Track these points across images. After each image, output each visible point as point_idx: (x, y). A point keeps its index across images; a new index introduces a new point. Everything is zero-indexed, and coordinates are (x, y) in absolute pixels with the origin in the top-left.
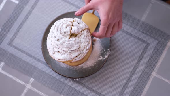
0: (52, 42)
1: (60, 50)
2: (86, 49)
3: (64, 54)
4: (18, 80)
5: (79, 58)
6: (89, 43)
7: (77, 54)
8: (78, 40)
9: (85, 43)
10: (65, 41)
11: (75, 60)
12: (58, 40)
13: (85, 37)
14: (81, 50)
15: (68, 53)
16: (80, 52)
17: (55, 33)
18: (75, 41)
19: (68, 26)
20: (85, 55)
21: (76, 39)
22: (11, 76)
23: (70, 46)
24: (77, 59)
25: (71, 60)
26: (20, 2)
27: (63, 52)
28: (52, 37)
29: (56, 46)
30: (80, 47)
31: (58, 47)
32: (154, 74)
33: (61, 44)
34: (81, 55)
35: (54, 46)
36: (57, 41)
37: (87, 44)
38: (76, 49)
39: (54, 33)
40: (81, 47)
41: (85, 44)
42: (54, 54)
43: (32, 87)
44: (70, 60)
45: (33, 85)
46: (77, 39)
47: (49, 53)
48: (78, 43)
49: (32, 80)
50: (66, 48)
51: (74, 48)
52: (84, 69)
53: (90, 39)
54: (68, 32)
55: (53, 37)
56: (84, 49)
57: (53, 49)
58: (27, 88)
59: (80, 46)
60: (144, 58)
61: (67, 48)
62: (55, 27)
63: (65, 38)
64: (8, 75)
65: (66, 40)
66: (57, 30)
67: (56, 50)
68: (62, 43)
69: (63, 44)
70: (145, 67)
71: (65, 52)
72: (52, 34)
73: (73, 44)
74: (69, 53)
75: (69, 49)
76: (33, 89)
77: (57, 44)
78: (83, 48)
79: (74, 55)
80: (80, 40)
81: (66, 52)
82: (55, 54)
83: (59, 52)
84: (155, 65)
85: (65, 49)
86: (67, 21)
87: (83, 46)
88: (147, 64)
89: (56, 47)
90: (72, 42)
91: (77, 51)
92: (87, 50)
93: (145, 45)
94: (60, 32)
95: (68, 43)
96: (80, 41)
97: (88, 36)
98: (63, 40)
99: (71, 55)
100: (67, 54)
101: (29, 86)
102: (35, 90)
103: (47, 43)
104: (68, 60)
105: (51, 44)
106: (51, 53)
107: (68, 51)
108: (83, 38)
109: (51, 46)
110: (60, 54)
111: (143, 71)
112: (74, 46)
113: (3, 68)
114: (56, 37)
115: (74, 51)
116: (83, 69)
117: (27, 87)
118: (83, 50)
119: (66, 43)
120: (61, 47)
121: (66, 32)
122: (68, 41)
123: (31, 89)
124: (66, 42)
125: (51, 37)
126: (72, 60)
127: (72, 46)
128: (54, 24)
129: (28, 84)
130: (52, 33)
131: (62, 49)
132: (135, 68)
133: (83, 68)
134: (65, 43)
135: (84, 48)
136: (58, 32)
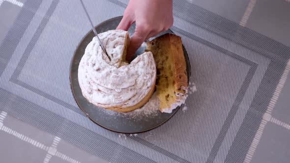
0: (87, 72)
1: (101, 88)
2: (146, 87)
3: (109, 95)
4: (33, 142)
5: (134, 102)
6: (152, 76)
7: (130, 94)
8: (133, 70)
9: (145, 75)
10: (111, 72)
11: (128, 105)
12: (98, 70)
13: (146, 65)
14: (138, 88)
15: (115, 93)
16: (136, 91)
17: (94, 57)
18: (127, 72)
19: (117, 43)
20: (144, 97)
21: (129, 69)
22: (20, 136)
23: (119, 81)
24: (131, 104)
25: (120, 105)
26: (25, 4)
27: (106, 92)
28: (88, 64)
29: (94, 79)
30: (136, 83)
31: (98, 82)
32: (267, 117)
33: (103, 78)
34: (137, 97)
35: (90, 80)
36: (96, 72)
37: (148, 77)
38: (130, 86)
39: (92, 57)
40: (138, 83)
41: (145, 78)
42: (90, 93)
43: (57, 152)
44: (118, 105)
45: (59, 148)
46: (131, 68)
47: (82, 91)
48: (133, 75)
49: (57, 139)
50: (111, 84)
51: (125, 86)
52: (147, 116)
53: (153, 69)
54: (117, 55)
55: (90, 64)
56: (143, 86)
57: (89, 85)
58: (50, 154)
59: (136, 80)
60: (248, 90)
61: (113, 84)
62: (93, 47)
63: (110, 66)
64: (15, 134)
65: (112, 70)
66: (98, 52)
67: (95, 87)
68: (106, 75)
69: (108, 78)
70: (252, 106)
71: (110, 91)
72: (88, 59)
73: (125, 78)
74: (117, 94)
75: (118, 87)
76: (59, 155)
77: (96, 78)
78: (142, 84)
79: (125, 97)
80: (136, 70)
81: (112, 91)
82: (92, 94)
83: (99, 90)
84: (267, 102)
85: (109, 86)
86: (115, 34)
87: (141, 81)
88: (254, 100)
89: (94, 82)
90: (123, 73)
91: (131, 90)
92: (148, 87)
93: (249, 67)
94: (101, 55)
95: (116, 76)
96: (137, 72)
97: (150, 64)
98: (107, 70)
99: (121, 96)
100: (114, 95)
101: (52, 151)
102: (64, 157)
103: (78, 74)
104: (114, 105)
105: (86, 77)
106: (85, 92)
107: (116, 90)
108: (142, 68)
109: (86, 79)
110: (101, 95)
111: (248, 113)
112: (127, 80)
113: (5, 123)
114: (94, 65)
115: (126, 90)
116: (145, 116)
117: (49, 152)
118: (141, 89)
119: (113, 77)
120: (102, 81)
121: (114, 55)
122: (115, 72)
123: (56, 155)
124: (113, 74)
125: (85, 64)
126: (122, 106)
127: (122, 81)
128: (91, 40)
129: (51, 148)
130: (89, 57)
131: (105, 86)
132: (235, 109)
133: (144, 114)
134: (111, 76)
135: (144, 84)
136: (98, 56)
